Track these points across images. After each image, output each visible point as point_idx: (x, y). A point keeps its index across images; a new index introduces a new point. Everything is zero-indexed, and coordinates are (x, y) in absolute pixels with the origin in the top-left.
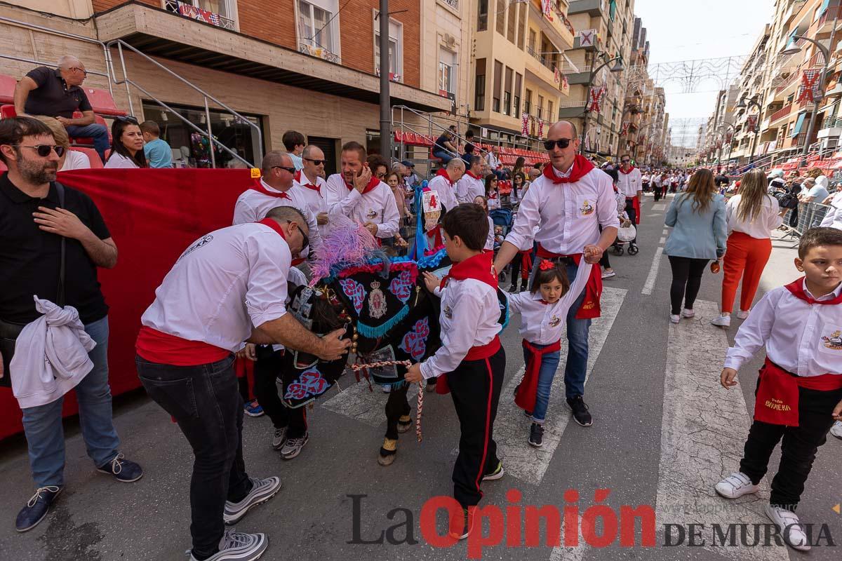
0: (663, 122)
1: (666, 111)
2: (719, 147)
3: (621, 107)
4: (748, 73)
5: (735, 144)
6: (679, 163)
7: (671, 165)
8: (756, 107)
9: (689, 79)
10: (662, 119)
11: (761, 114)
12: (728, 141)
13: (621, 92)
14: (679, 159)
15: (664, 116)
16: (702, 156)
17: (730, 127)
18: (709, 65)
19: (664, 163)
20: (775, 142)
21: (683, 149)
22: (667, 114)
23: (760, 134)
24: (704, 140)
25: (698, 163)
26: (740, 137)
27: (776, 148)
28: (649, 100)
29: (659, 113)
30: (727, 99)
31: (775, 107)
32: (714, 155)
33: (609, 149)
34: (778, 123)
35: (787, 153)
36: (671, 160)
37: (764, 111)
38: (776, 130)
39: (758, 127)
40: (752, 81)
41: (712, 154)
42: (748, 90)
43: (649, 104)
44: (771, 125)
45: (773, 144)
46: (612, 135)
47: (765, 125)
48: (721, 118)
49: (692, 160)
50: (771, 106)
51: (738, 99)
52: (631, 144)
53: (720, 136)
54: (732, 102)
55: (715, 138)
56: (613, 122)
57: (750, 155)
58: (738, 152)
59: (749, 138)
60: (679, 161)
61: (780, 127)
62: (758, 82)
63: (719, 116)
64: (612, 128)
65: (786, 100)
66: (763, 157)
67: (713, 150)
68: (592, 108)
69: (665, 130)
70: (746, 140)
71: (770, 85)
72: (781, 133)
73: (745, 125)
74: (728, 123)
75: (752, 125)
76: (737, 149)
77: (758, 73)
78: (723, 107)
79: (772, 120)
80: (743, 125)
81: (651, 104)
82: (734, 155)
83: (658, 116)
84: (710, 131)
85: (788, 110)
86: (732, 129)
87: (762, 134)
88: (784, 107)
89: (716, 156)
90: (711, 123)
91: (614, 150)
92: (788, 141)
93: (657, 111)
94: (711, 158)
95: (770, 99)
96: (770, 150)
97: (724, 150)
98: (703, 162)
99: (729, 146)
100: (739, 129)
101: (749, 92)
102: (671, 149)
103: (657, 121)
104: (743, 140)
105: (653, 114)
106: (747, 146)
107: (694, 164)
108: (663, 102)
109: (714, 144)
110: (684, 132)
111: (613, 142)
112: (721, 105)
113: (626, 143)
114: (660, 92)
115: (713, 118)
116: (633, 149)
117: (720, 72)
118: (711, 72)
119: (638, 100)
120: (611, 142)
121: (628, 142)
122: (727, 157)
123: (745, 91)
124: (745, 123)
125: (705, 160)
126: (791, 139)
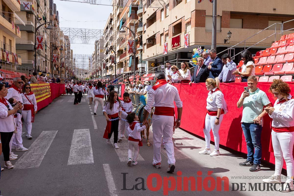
0: (70, 55)
1: (71, 49)
2: (101, 70)
3: (49, 45)
4: (106, 35)
5: (107, 68)
6: (81, 78)
7: (78, 79)
8: (113, 51)
9: (84, 37)
10: (70, 52)
11: (116, 55)
12: (104, 67)
13: (48, 37)
14: (82, 75)
15: (70, 51)
16: (93, 74)
17: (103, 60)
18: (92, 32)
19: (74, 78)
20: (123, 68)
21: (83, 70)
22: (72, 50)
23: (117, 64)
24: (92, 66)
25: (92, 78)
26: (109, 65)
27: (124, 71)
28: (62, 42)
29: (68, 49)
30: (99, 45)
31: (120, 52)
32: (98, 74)
33: (46, 69)
34: (123, 60)
35: (128, 74)
36: (78, 76)
37: (116, 53)
38: (123, 63)
39: (116, 61)
40: (109, 38)
41: (97, 73)
42: (108, 42)
43: (62, 44)
44: (120, 61)
45: (122, 69)
46: (46, 61)
47: (118, 60)
48: (98, 54)
49: (88, 76)
50: (119, 51)
51: (104, 46)
52: (57, 67)
53: (99, 63)
54: (102, 47)
55: (97, 65)
56: (46, 53)
57: (114, 74)
58: (109, 73)
59: (112, 66)
60: (82, 76)
61: (124, 62)
62: (111, 39)
63: (97, 54)
64: (46, 57)
65: (124, 49)
66: (120, 76)
67: (98, 71)
68: (38, 47)
69: (72, 59)
70: (111, 67)
71: (117, 42)
72: (124, 64)
73: (110, 60)
74: (102, 58)
75: (113, 59)
76: (108, 71)
77: (111, 35)
78: (98, 49)
79: (120, 58)
80: (109, 59)
81: (63, 45)
82: (108, 74)
83: (68, 51)
84: (94, 61)
85: (125, 55)
86: (104, 61)
87: (118, 64)
88: (123, 53)
89: (99, 74)
90: (94, 57)
91: (48, 69)
92: (128, 68)
93: (67, 48)
94: (97, 75)
95: (118, 49)
96: (122, 72)
97: (103, 71)
98: (94, 77)
99: (105, 69)
100: (107, 61)
101: (109, 43)
102: (76, 69)
103: (68, 54)
104: (110, 66)
105: (65, 50)
106: (112, 70)
107: (89, 78)
108: (69, 44)
109: (97, 68)
110: (83, 62)
111: (47, 65)
112: (97, 48)
113: (54, 66)
114: (67, 38)
115: (94, 54)
116: (57, 69)
117: (97, 36)
118: (94, 36)
119: (57, 42)
120: (46, 65)
121: (55, 65)
122: (105, 75)
123: (107, 43)
124: (110, 58)
125: (95, 76)
126: (129, 67)
